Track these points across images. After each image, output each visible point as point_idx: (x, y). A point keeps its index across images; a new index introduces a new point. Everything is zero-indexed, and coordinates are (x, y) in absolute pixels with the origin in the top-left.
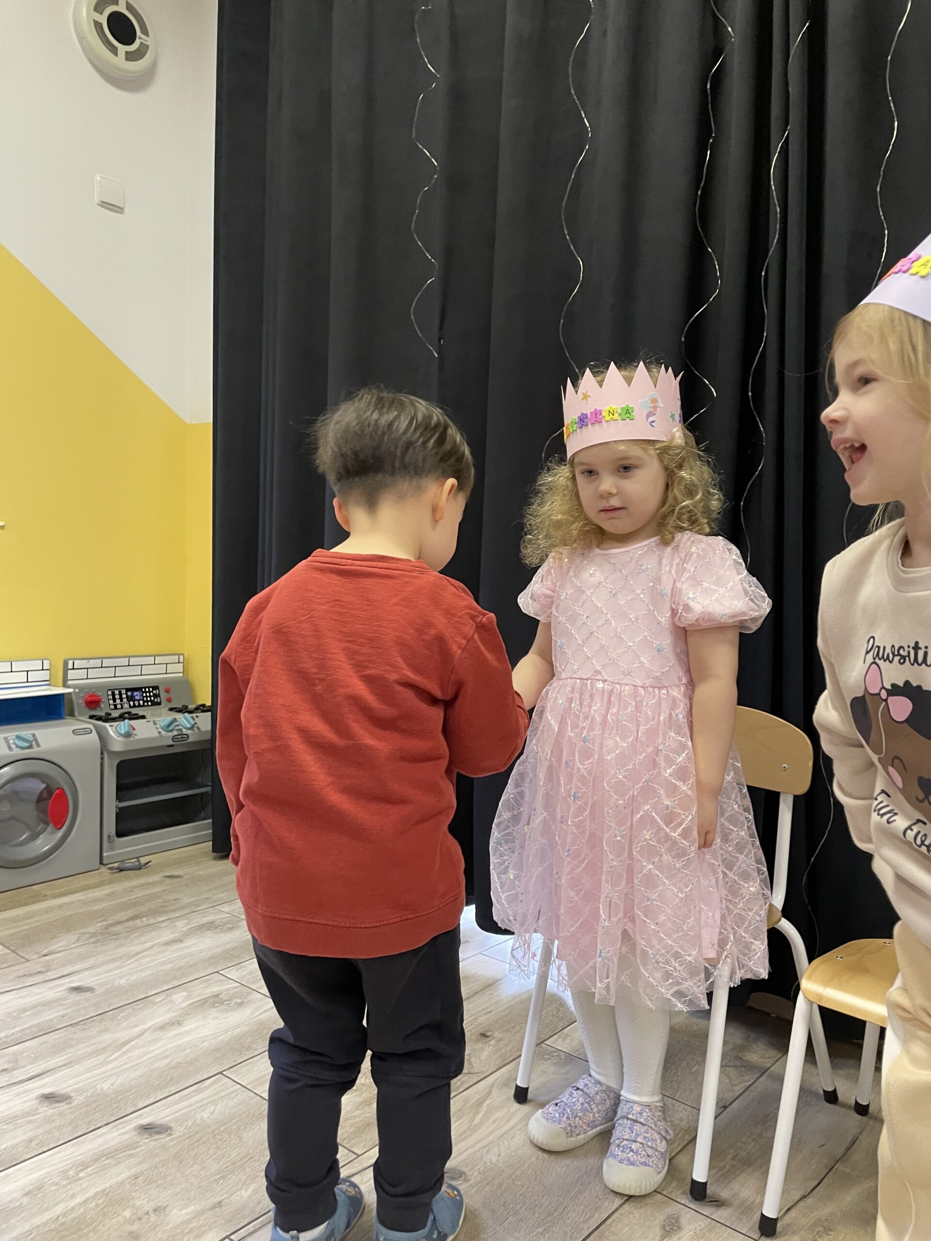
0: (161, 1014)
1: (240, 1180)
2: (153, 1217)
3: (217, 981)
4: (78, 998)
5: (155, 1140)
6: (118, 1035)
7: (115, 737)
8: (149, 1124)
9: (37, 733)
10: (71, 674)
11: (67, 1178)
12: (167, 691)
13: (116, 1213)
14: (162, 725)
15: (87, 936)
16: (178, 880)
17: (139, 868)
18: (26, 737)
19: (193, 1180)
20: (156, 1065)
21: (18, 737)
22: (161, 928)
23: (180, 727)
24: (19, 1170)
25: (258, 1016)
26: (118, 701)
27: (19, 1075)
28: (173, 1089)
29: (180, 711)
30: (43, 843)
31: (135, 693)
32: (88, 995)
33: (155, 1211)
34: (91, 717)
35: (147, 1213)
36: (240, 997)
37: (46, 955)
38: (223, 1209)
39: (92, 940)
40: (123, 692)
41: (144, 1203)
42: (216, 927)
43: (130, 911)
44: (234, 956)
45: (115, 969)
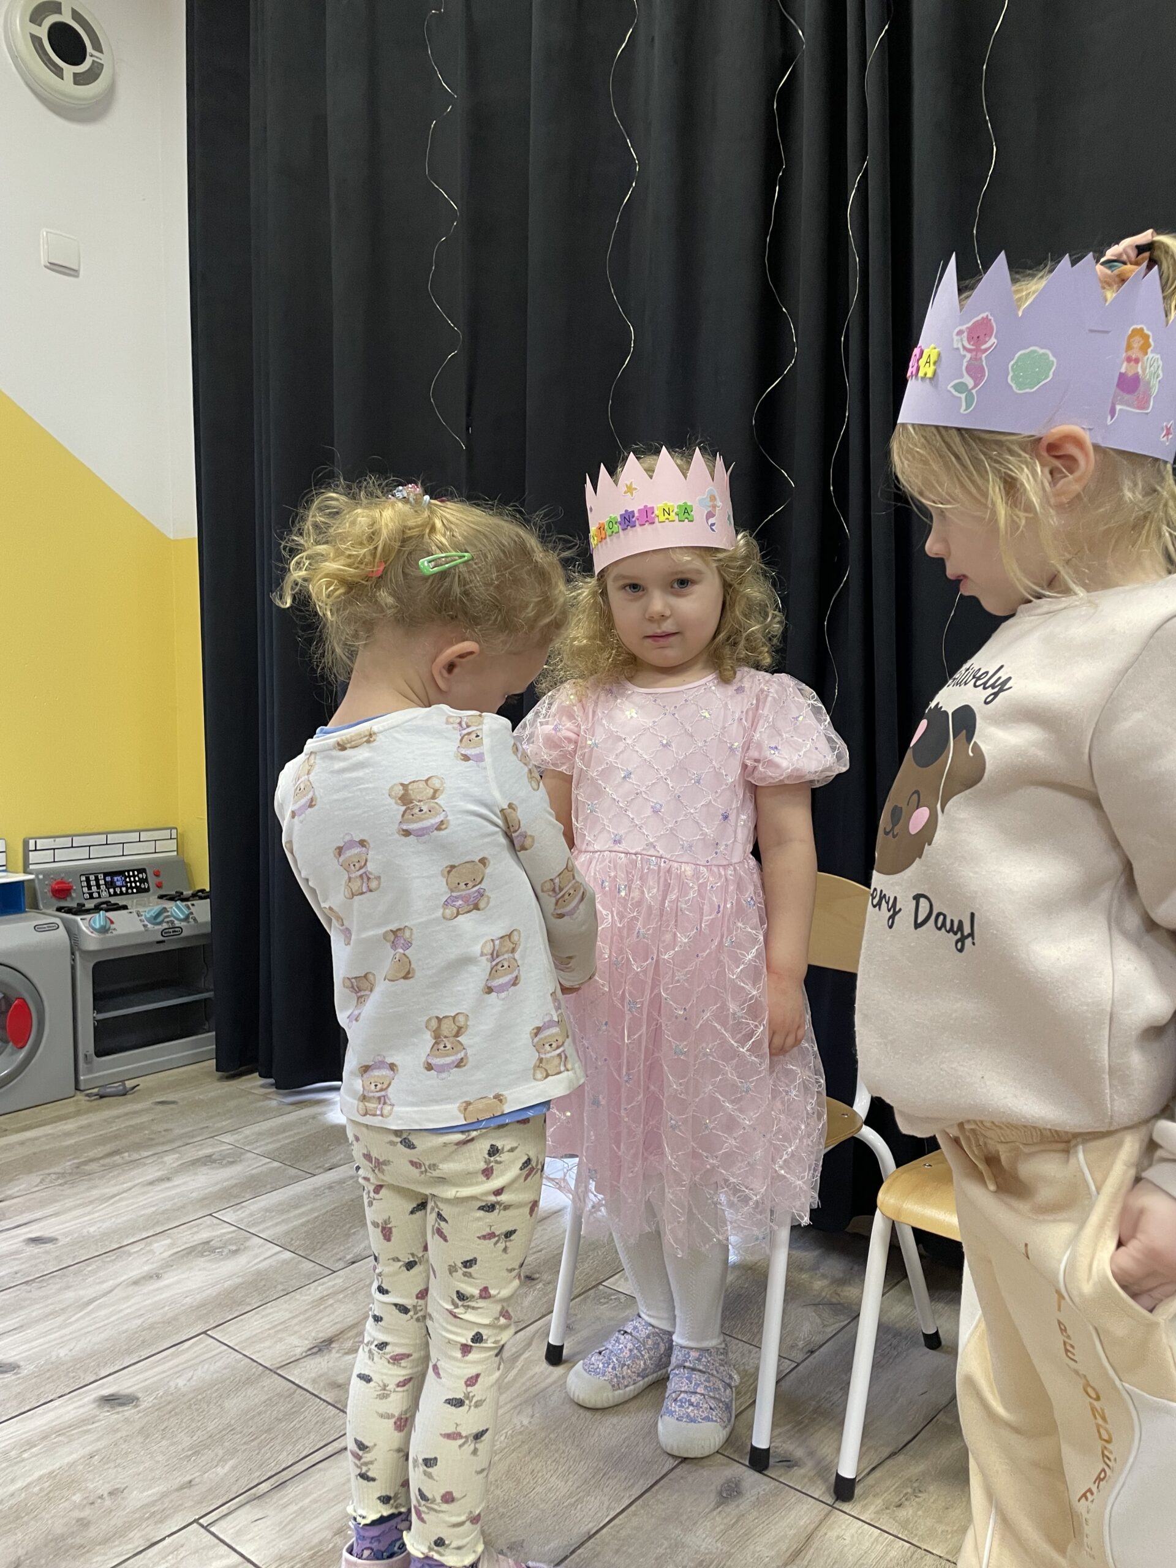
0: (137, 1266)
1: (217, 1455)
2: (108, 1502)
3: (209, 1226)
4: (36, 1251)
5: (118, 1413)
6: (82, 1293)
7: (90, 933)
8: (112, 1395)
10: (32, 856)
12: (157, 874)
13: (63, 1497)
14: (148, 916)
15: (54, 1176)
16: (172, 1106)
17: (124, 1093)
19: (160, 1458)
20: (125, 1327)
22: (145, 1165)
23: (172, 919)
25: (256, 1264)
26: (94, 889)
28: (144, 1354)
29: (172, 898)
30: (4, 1065)
31: (115, 878)
32: (49, 1246)
33: (110, 1494)
34: (59, 909)
35: (101, 1497)
36: (235, 1243)
37: (1, 1201)
38: (194, 1489)
39: (60, 1181)
40: (101, 876)
41: (99, 1485)
42: (215, 1161)
43: (109, 1145)
44: (231, 1196)
45: (84, 1215)
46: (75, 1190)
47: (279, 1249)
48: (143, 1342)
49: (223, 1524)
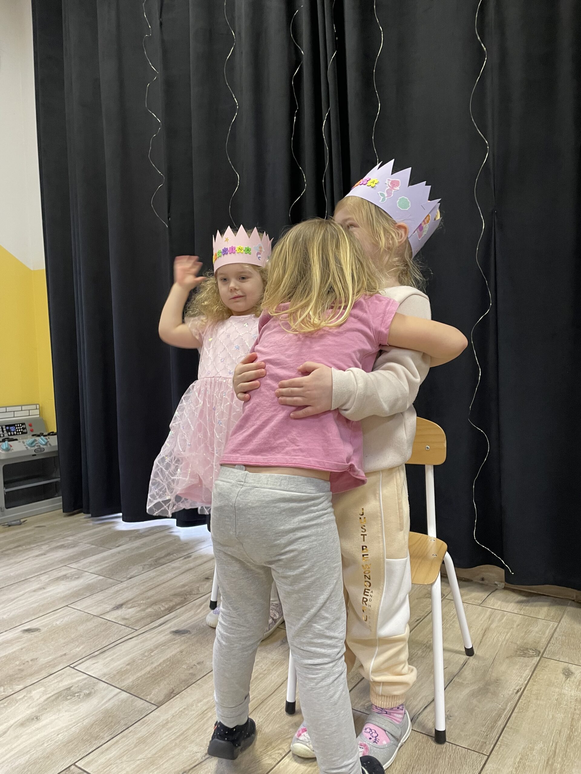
0: (35, 586)
1: (76, 645)
2: (31, 663)
3: (65, 570)
5: (32, 634)
7: (1, 451)
8: (28, 629)
12: (30, 425)
13: (11, 663)
14: (28, 443)
16: (43, 528)
17: (20, 524)
19: (51, 647)
20: (32, 606)
22: (33, 550)
23: (39, 444)
25: (87, 582)
26: (1, 433)
28: (42, 614)
29: (39, 436)
31: (11, 428)
33: (32, 660)
35: (28, 662)
36: (77, 575)
38: (66, 656)
40: (4, 427)
41: (26, 658)
43: (16, 544)
44: (75, 558)
47: (97, 576)
48: (40, 611)
49: (80, 666)
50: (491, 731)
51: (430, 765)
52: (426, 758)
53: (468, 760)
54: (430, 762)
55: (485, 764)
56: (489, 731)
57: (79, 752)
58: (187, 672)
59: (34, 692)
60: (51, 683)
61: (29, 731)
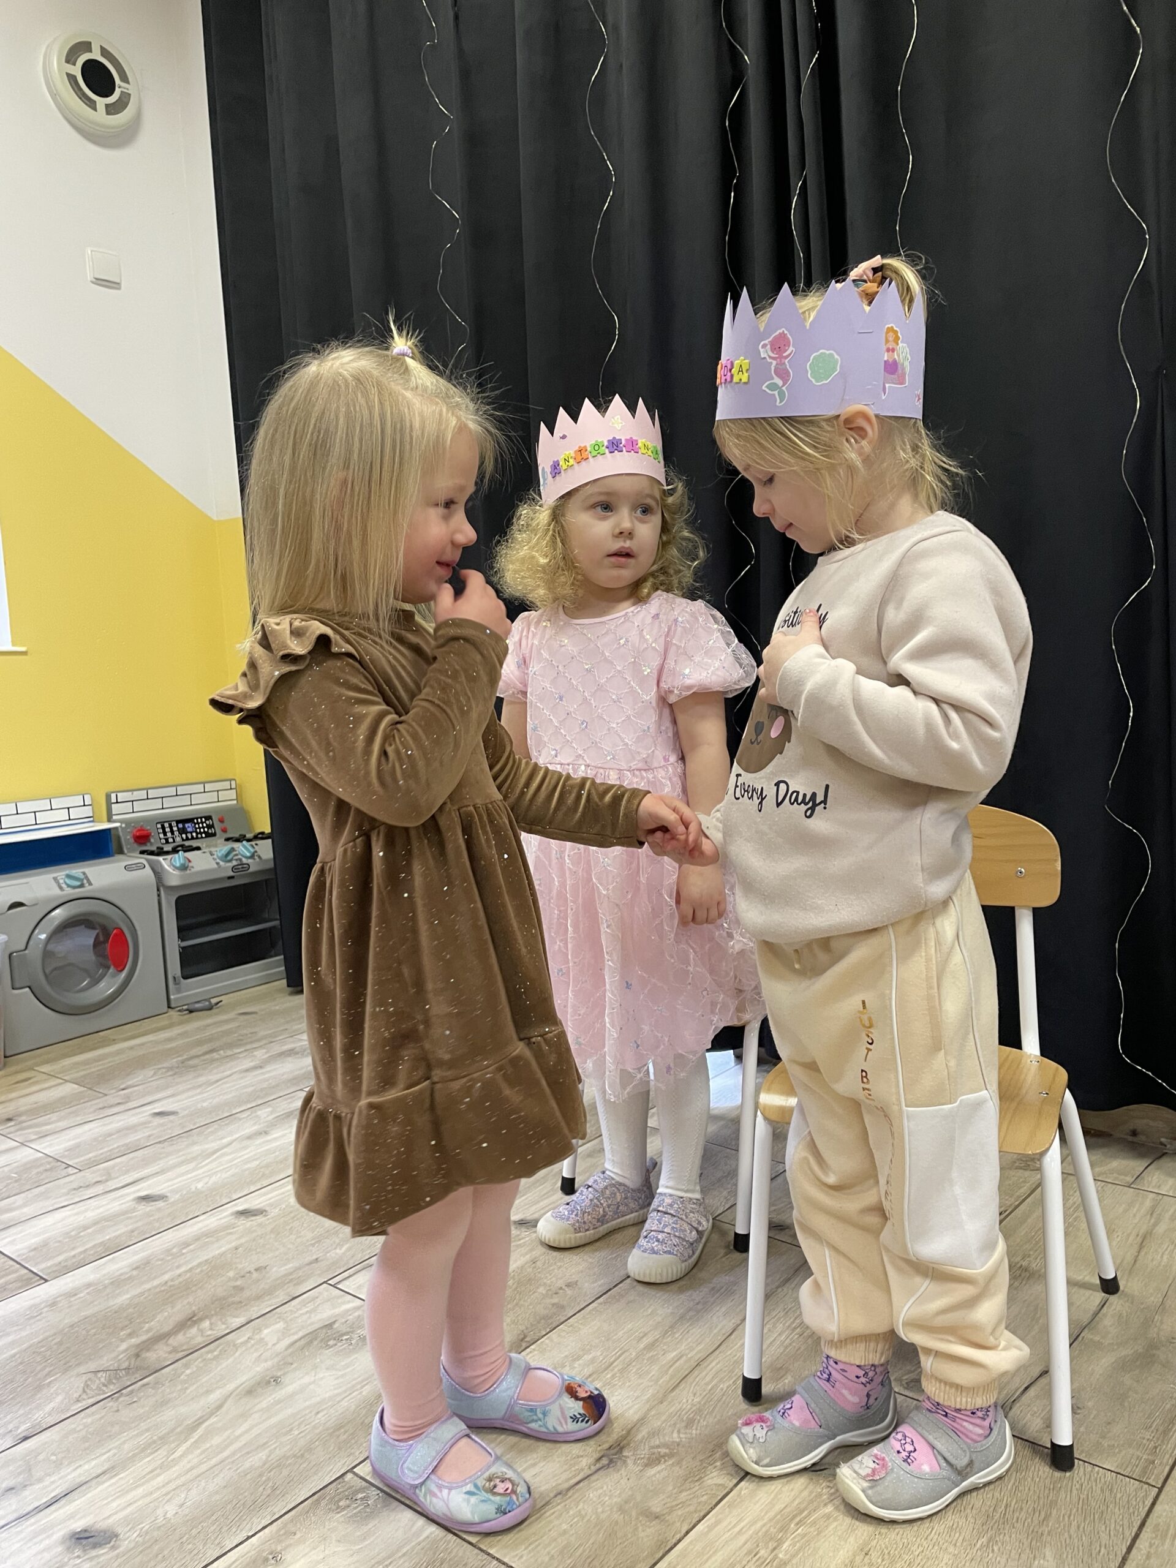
0: (248, 1126)
1: (334, 1242)
2: (255, 1275)
4: (163, 1121)
5: (253, 1220)
6: (206, 1146)
7: (171, 871)
8: (246, 1210)
9: (86, 870)
10: (115, 808)
11: (172, 1255)
12: (221, 821)
13: (220, 1274)
14: (220, 855)
15: (163, 1070)
16: (254, 1015)
17: (210, 1008)
18: (76, 875)
19: (290, 1246)
20: (246, 1167)
21: (68, 876)
22: (239, 1058)
23: (240, 857)
24: (125, 1253)
26: (169, 835)
27: (112, 1185)
28: (266, 1183)
29: (238, 840)
30: (107, 986)
31: (186, 825)
32: (170, 1118)
33: (256, 1270)
34: (142, 852)
35: (250, 1272)
37: (123, 1089)
38: (321, 1263)
39: (169, 1074)
40: (174, 824)
41: (246, 1265)
42: (297, 1053)
43: (205, 1046)
45: (196, 1095)
46: (184, 1079)
48: (264, 1175)
49: (346, 1282)
50: (1163, 1441)
51: (1041, 1503)
52: (1032, 1488)
53: (1119, 1495)
54: (1041, 1496)
55: (1153, 1504)
56: (1158, 1439)
57: (358, 1449)
58: (548, 1301)
59: (266, 1331)
60: (296, 1315)
61: (264, 1404)
